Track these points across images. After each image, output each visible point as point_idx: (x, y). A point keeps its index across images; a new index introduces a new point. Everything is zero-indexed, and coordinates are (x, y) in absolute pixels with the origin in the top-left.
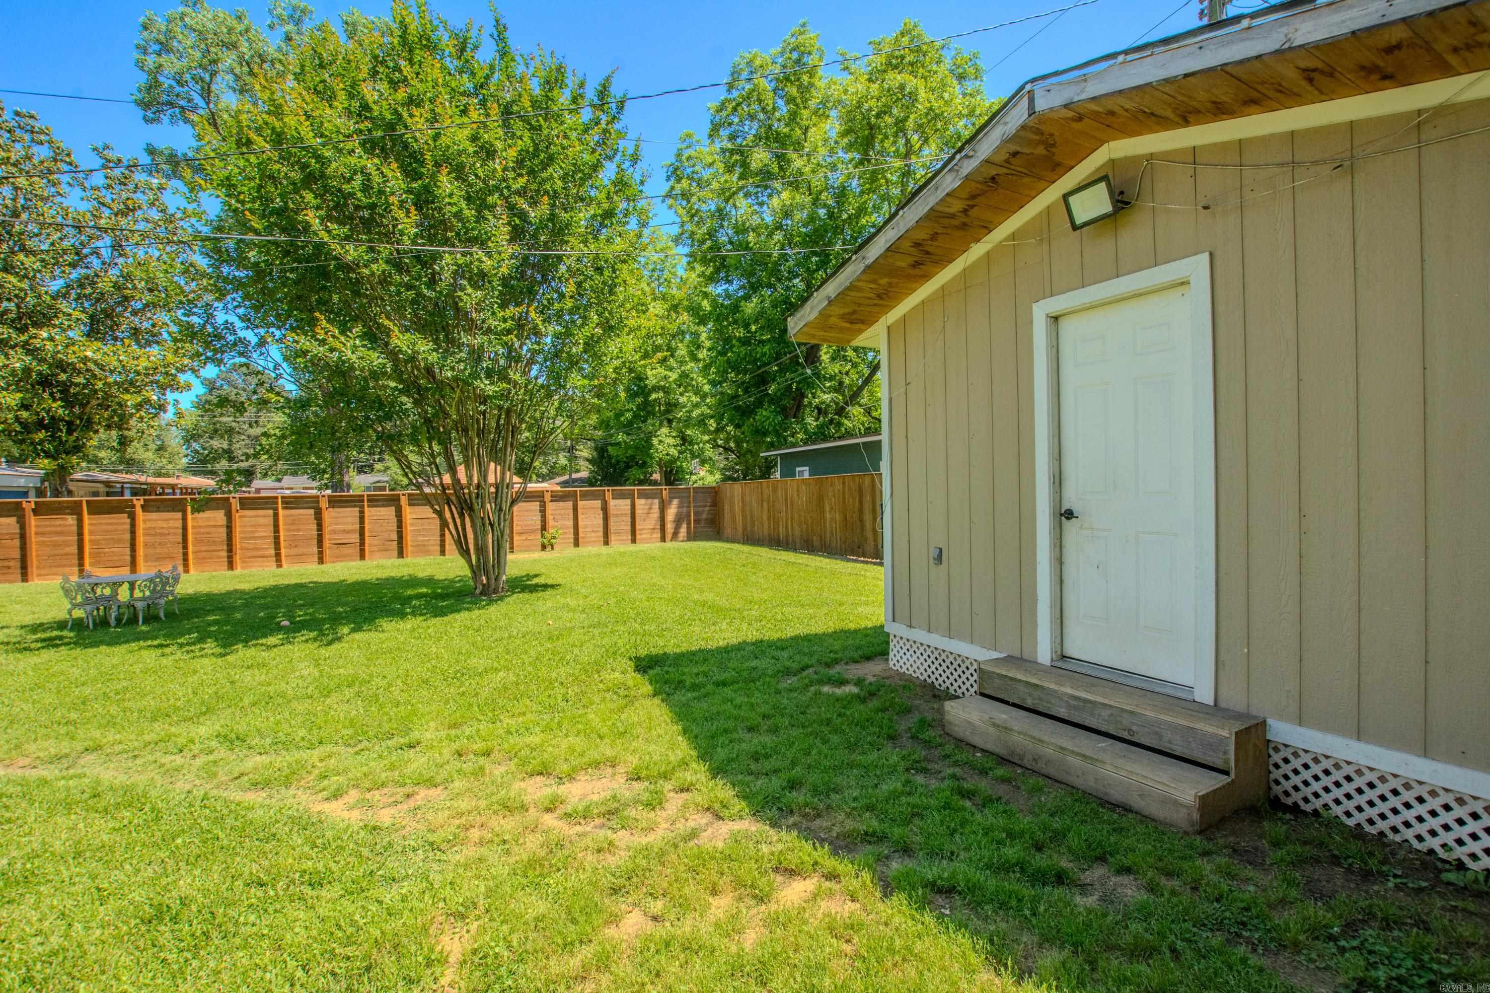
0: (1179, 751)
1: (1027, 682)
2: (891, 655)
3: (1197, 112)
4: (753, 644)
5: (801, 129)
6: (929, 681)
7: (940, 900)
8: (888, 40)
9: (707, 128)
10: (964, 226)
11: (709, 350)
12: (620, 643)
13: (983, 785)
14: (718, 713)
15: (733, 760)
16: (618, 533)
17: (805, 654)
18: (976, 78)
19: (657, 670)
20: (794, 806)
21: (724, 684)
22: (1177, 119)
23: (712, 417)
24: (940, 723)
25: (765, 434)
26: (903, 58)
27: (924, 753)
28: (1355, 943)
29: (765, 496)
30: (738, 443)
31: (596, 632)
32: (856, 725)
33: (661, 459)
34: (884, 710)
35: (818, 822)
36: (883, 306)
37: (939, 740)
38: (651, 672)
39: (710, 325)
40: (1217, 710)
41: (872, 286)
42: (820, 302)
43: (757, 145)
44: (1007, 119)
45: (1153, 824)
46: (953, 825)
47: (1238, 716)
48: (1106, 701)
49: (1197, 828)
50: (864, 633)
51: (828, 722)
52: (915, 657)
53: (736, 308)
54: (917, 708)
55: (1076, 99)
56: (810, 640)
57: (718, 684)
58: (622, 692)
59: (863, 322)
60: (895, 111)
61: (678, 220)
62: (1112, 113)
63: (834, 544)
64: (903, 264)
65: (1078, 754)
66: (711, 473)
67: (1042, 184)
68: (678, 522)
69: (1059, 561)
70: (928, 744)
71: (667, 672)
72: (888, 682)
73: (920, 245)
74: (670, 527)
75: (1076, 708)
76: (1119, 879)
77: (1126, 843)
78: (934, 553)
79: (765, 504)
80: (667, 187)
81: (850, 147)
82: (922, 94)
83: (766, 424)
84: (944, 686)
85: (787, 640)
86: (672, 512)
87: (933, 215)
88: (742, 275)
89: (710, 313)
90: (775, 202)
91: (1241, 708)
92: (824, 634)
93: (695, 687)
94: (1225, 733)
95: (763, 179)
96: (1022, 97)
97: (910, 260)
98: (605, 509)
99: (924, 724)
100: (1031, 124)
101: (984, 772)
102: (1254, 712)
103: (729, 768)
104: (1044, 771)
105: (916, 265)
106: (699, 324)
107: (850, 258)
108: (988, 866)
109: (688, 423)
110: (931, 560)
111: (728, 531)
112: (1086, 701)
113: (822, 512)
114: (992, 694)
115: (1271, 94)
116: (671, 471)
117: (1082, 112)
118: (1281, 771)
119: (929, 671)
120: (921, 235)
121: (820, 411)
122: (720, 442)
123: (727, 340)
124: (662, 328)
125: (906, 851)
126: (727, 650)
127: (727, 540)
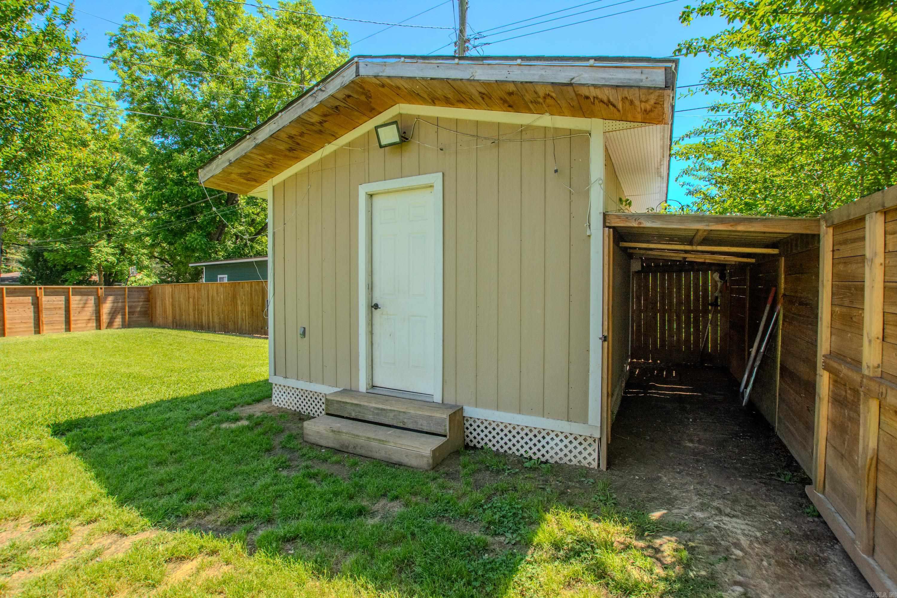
0: (425, 429)
1: (352, 404)
2: (274, 396)
3: (439, 99)
4: (169, 401)
5: (227, 41)
6: (298, 410)
7: (288, 546)
8: (291, 4)
9: (148, 18)
10: (320, 132)
11: (146, 184)
12: (39, 414)
13: (324, 468)
14: (131, 457)
15: (141, 489)
16: (51, 323)
17: (211, 404)
18: (346, 47)
19: (76, 431)
20: (189, 512)
21: (140, 434)
22: (430, 101)
23: (147, 235)
24: (301, 435)
25: (193, 251)
26: (300, 20)
27: (289, 456)
28: (489, 506)
29: (191, 295)
30: (173, 257)
31: (12, 408)
32: (244, 446)
33: (99, 265)
34: (265, 433)
35: (208, 518)
36: (271, 173)
37: (299, 446)
38: (69, 434)
39: (148, 166)
40: (443, 404)
41: (261, 158)
42: (223, 162)
43: (191, 43)
44: (344, 74)
45: (412, 469)
46: (301, 497)
47: (451, 407)
48: (392, 408)
49: (431, 467)
50: (257, 385)
51: (223, 447)
52: (289, 396)
53: (169, 157)
54: (288, 428)
55: (380, 74)
56: (216, 394)
57: (134, 435)
58: (35, 455)
59: (255, 180)
60: (294, 51)
61: (119, 80)
62: (399, 88)
63: (244, 327)
64: (282, 148)
65: (377, 440)
66: (148, 276)
67: (365, 118)
68: (113, 314)
69: (371, 333)
70: (292, 450)
71: (85, 433)
72: (270, 415)
73: (293, 138)
74: (105, 318)
75: (378, 414)
76: (392, 504)
77: (397, 483)
78: (300, 331)
79: (191, 300)
80: (109, 51)
81: (262, 65)
82: (312, 46)
83: (194, 244)
84: (307, 412)
85: (198, 395)
86: (107, 307)
87: (299, 120)
88: (176, 134)
89: (147, 157)
90: (205, 87)
91: (453, 403)
92: (228, 388)
93: (111, 440)
94: (445, 416)
95: (196, 69)
96: (352, 64)
97: (287, 146)
98: (36, 304)
99: (292, 437)
100: (357, 81)
101: (325, 460)
102: (458, 404)
103: (137, 495)
104: (358, 453)
105: (291, 150)
106: (136, 163)
107: (245, 137)
108: (320, 517)
109: (126, 237)
110: (299, 336)
111: (160, 320)
112: (382, 410)
113: (235, 305)
114: (333, 413)
115: (468, 99)
116: (111, 274)
117: (384, 82)
118: (469, 431)
119: (298, 404)
120: (293, 132)
121: (237, 237)
122: (156, 254)
123: (162, 179)
124: (94, 162)
125: (270, 521)
126: (146, 408)
127: (159, 327)
